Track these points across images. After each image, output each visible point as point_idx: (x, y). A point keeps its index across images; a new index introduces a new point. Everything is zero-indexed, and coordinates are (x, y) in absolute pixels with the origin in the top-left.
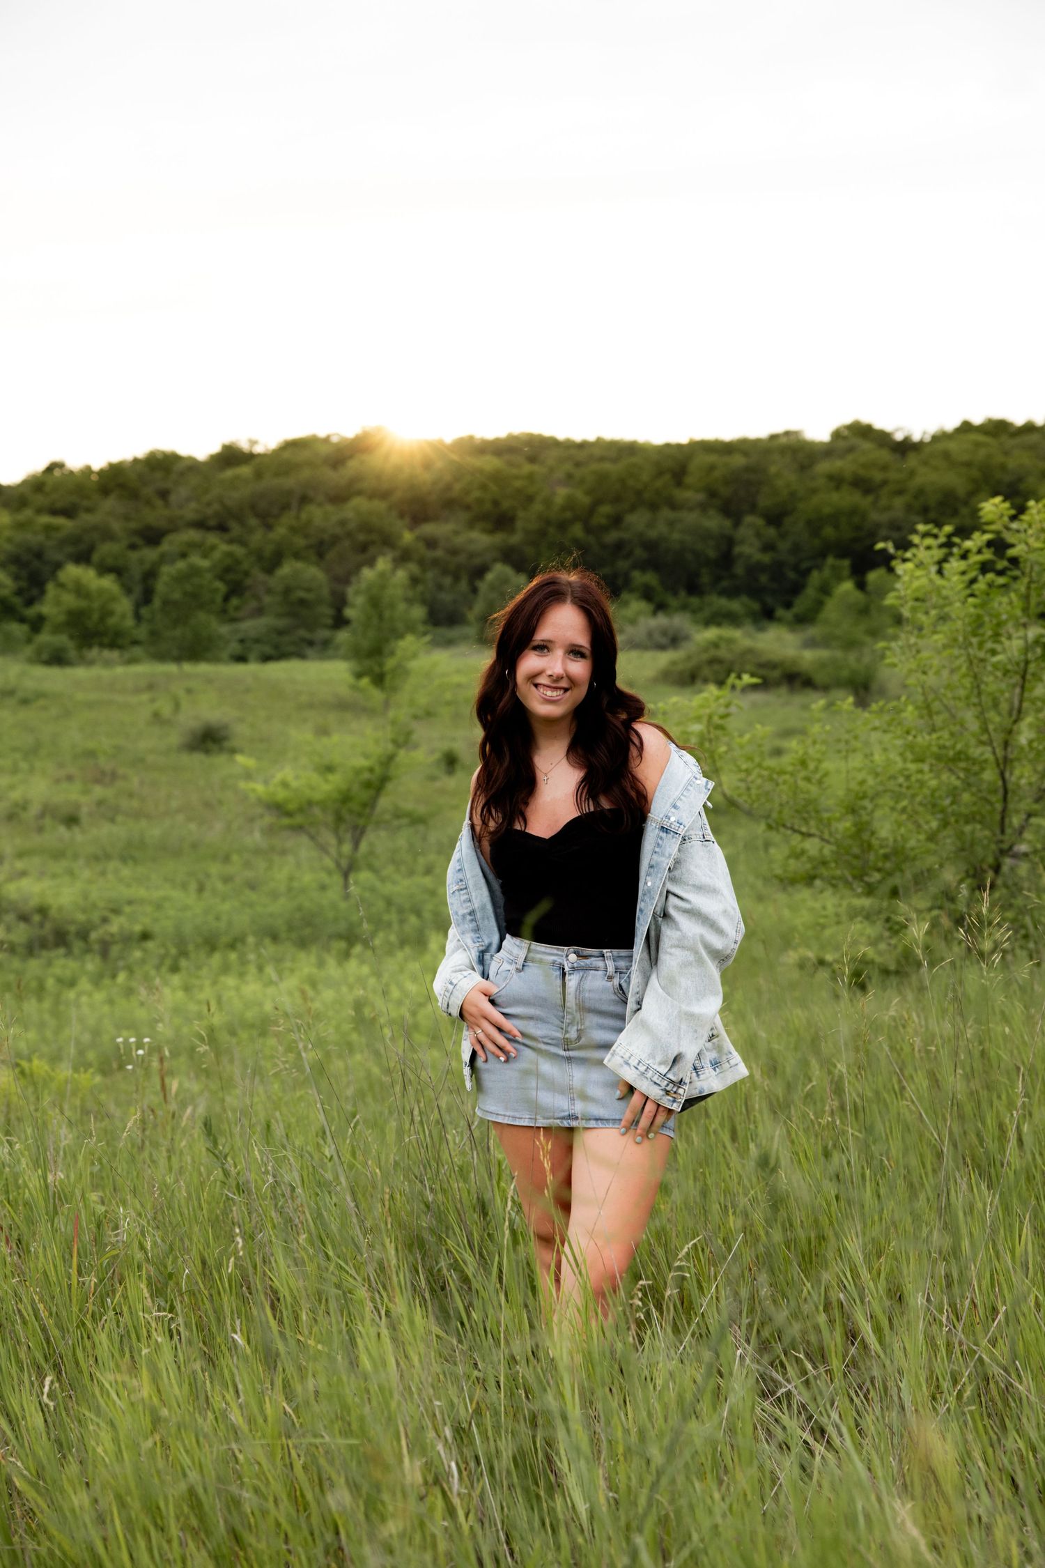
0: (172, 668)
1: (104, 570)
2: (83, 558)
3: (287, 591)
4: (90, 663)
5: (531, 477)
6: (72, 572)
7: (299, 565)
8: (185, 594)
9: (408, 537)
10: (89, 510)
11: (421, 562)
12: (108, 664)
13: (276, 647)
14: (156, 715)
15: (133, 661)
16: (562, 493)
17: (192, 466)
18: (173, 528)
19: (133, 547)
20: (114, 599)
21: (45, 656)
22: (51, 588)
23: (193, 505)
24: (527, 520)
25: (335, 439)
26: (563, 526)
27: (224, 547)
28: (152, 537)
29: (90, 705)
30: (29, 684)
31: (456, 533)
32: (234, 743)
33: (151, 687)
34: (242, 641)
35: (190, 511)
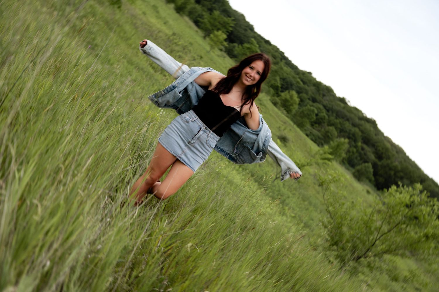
0: (292, 123)
1: (299, 97)
2: (298, 93)
3: (328, 132)
4: (280, 110)
5: (393, 155)
6: (294, 93)
7: (334, 129)
8: (307, 114)
9: (360, 144)
10: (308, 86)
11: (357, 151)
12: (283, 113)
13: (316, 139)
14: (280, 127)
15: (287, 116)
16: (396, 163)
17: (334, 95)
18: (320, 102)
19: (309, 99)
20: (295, 103)
21: (273, 102)
22: (287, 91)
23: (327, 102)
24: (384, 162)
25: (364, 115)
26: (390, 169)
27: (325, 114)
28: (314, 100)
29: (271, 115)
30: (265, 102)
31: (369, 152)
32: (287, 144)
33: (285, 123)
34: (311, 133)
35: (325, 103)
